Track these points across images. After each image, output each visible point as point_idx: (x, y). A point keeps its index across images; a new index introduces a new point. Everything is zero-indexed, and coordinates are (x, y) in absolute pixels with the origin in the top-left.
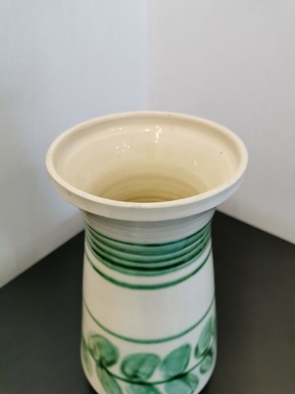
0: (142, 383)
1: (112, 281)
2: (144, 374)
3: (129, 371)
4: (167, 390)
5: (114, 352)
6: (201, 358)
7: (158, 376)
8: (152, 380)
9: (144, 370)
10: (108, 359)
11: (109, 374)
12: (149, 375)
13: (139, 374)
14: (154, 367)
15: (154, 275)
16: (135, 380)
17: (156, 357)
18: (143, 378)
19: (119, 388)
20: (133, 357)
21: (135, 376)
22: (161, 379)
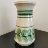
3: (22, 34)
7: (27, 35)
9: (25, 33)
17: (26, 30)
21: (23, 35)
22: (27, 36)
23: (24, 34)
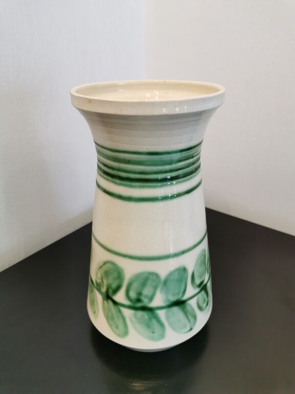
0: (144, 308)
1: (120, 197)
2: (146, 297)
3: (133, 295)
4: (168, 317)
5: (120, 275)
6: (198, 290)
7: (158, 300)
8: (154, 304)
9: (147, 291)
10: (114, 286)
11: (115, 303)
12: (151, 299)
13: (142, 298)
14: (155, 288)
15: (154, 187)
16: (139, 305)
17: (157, 276)
18: (146, 302)
19: (124, 318)
20: (137, 277)
21: (139, 300)
22: (162, 304)
23: (140, 294)
